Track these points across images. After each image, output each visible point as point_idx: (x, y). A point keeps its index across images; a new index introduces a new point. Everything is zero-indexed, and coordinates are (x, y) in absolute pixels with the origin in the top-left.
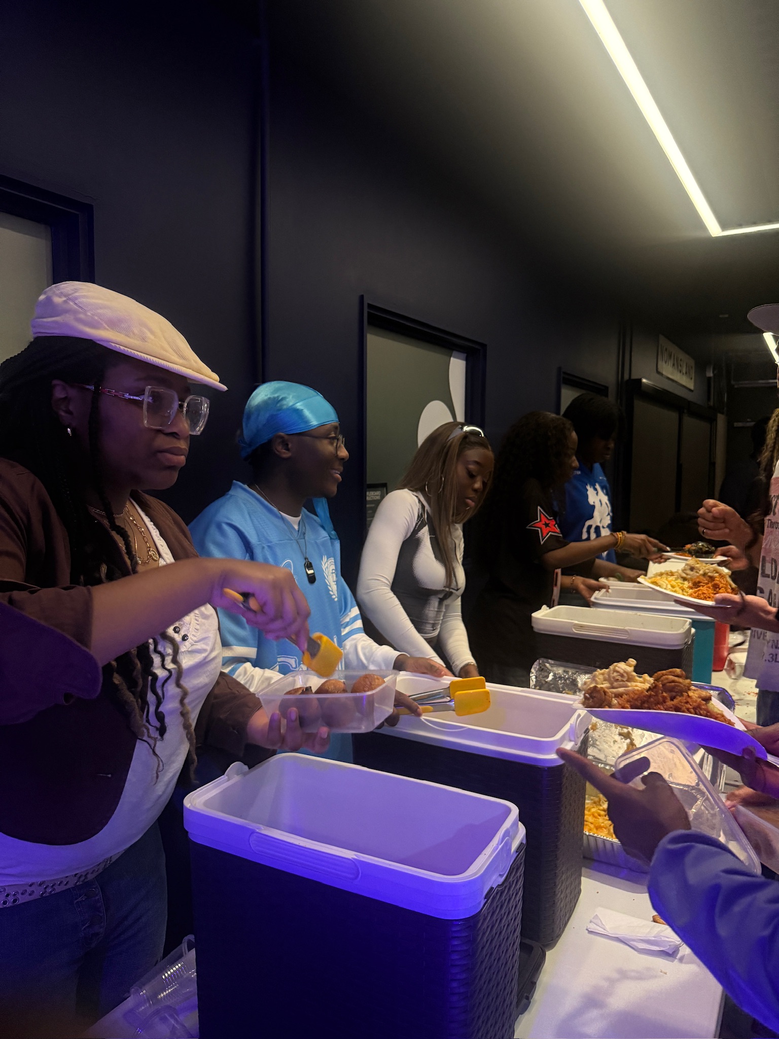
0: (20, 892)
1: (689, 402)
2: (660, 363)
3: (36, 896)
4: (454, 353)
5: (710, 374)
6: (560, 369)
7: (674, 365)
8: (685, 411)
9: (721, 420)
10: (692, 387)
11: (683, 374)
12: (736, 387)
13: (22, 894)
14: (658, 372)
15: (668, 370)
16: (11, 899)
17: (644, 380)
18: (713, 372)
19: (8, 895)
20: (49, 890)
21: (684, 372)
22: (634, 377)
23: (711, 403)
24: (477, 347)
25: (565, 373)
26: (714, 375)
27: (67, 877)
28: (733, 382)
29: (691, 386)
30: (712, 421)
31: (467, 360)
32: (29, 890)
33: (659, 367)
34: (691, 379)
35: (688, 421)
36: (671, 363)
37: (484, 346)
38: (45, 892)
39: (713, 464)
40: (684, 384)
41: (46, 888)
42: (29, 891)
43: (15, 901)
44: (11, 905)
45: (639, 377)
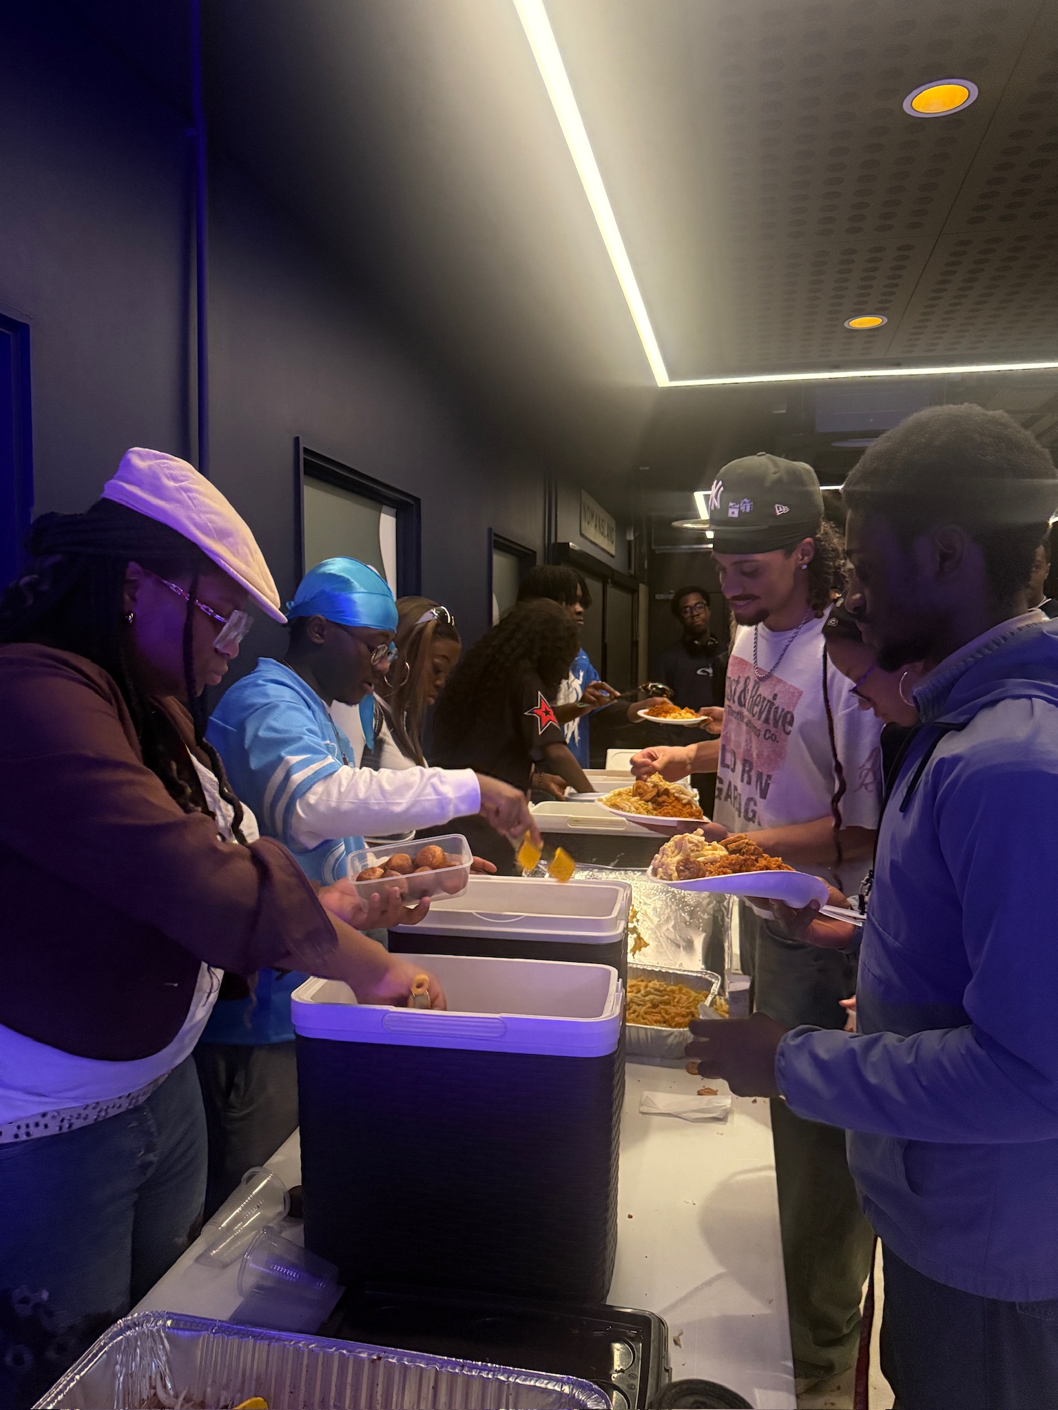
0: (75, 1116)
1: (613, 571)
2: (584, 524)
3: (90, 1121)
4: (385, 508)
5: (631, 537)
6: (490, 530)
7: (596, 526)
8: (610, 581)
9: (643, 588)
10: (613, 552)
11: (605, 537)
12: (657, 552)
13: (77, 1118)
14: (582, 535)
15: (592, 533)
16: (66, 1125)
17: (571, 544)
18: (634, 535)
19: (62, 1120)
20: (103, 1114)
21: (606, 533)
22: (560, 540)
23: (632, 572)
24: (409, 501)
25: (496, 535)
26: (635, 538)
27: (120, 1098)
28: (653, 547)
29: (612, 550)
30: (634, 591)
31: (397, 516)
32: (84, 1113)
33: (582, 528)
34: (613, 542)
35: (611, 590)
36: (593, 524)
37: (417, 500)
38: (98, 1116)
39: (635, 644)
40: (606, 548)
41: (99, 1112)
42: (83, 1115)
43: (70, 1127)
44: (67, 1130)
45: (567, 541)
